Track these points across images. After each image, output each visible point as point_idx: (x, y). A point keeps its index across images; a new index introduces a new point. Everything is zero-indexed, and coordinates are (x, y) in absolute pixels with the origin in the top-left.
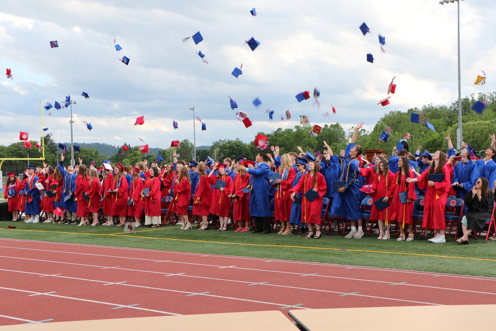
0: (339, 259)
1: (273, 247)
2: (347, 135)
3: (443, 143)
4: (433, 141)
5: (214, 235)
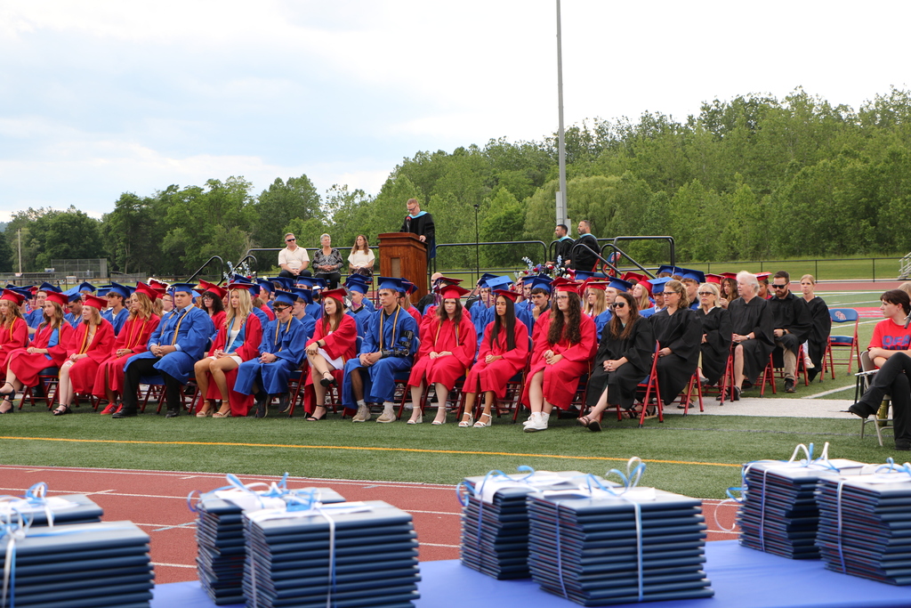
0: (346, 468)
1: (193, 446)
2: (324, 201)
3: (526, 221)
4: (505, 217)
5: (47, 423)
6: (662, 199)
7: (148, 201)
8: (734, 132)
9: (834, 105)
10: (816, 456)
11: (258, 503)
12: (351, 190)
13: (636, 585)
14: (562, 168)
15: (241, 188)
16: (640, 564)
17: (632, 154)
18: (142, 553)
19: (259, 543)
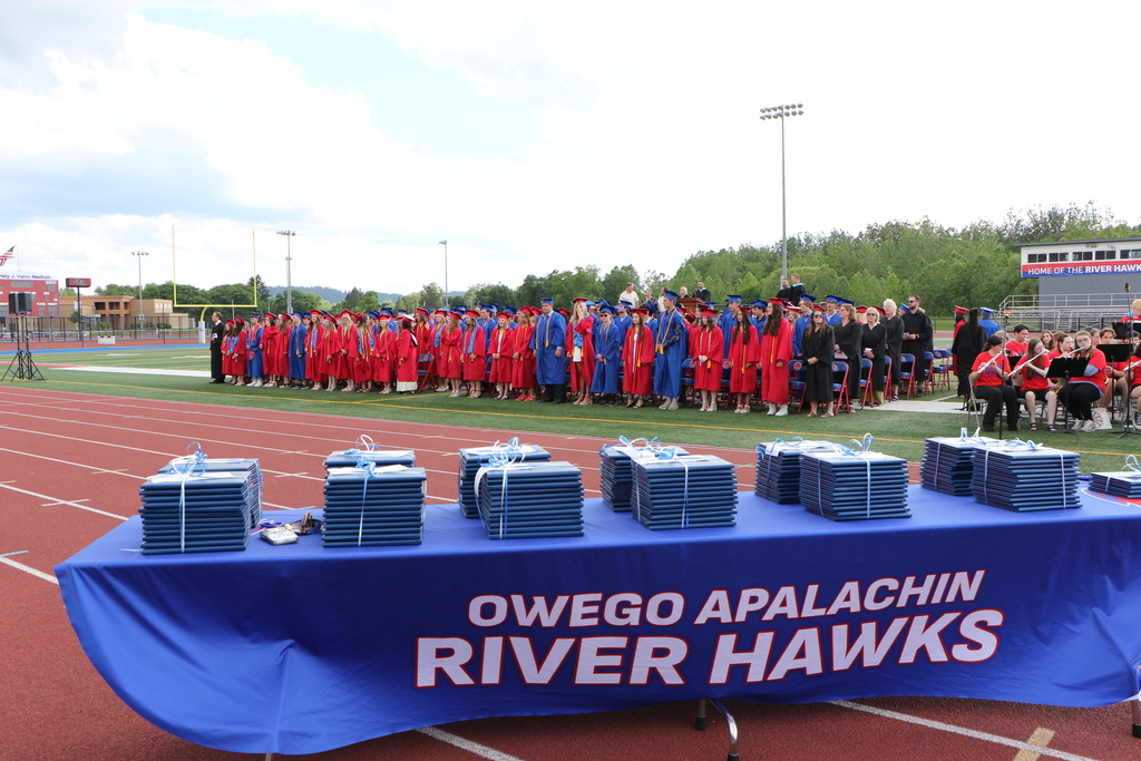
2: (642, 279)
6: (843, 281)
7: (541, 279)
8: (886, 242)
9: (946, 229)
10: (970, 435)
11: (639, 454)
12: (658, 274)
13: (866, 509)
14: (785, 261)
15: (594, 272)
16: (869, 497)
17: (826, 254)
18: (576, 480)
19: (642, 478)
